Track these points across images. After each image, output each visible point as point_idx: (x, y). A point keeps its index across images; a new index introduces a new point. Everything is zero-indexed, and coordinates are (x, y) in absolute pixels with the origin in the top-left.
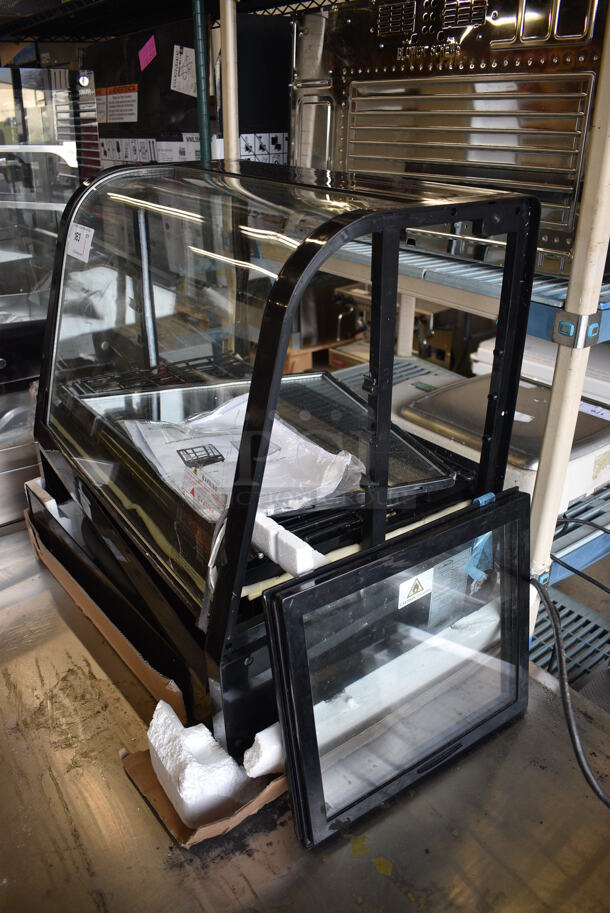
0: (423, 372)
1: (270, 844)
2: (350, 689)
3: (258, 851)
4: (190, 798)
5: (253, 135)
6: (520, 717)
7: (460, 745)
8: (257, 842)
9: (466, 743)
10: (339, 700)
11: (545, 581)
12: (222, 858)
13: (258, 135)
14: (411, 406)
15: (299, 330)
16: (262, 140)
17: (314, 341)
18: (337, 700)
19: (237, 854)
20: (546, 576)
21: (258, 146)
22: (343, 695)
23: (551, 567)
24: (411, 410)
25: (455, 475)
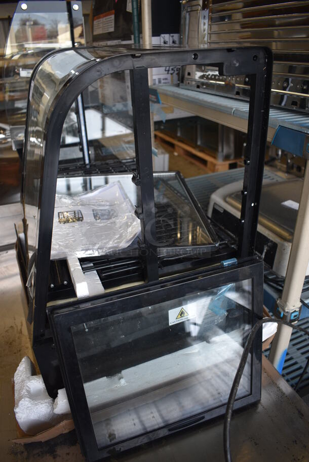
0: (267, 176)
1: (68, 454)
2: (124, 372)
3: (60, 456)
4: (20, 419)
5: (168, 35)
6: (255, 405)
7: (203, 418)
8: (61, 451)
9: (208, 417)
10: (116, 378)
11: (295, 316)
12: (39, 455)
13: (172, 35)
14: (233, 196)
15: (222, 151)
16: (174, 38)
17: (232, 157)
18: (115, 377)
19: (48, 455)
20: (297, 313)
21: (171, 41)
22: (120, 375)
23: (300, 308)
24: (233, 198)
25: (218, 243)
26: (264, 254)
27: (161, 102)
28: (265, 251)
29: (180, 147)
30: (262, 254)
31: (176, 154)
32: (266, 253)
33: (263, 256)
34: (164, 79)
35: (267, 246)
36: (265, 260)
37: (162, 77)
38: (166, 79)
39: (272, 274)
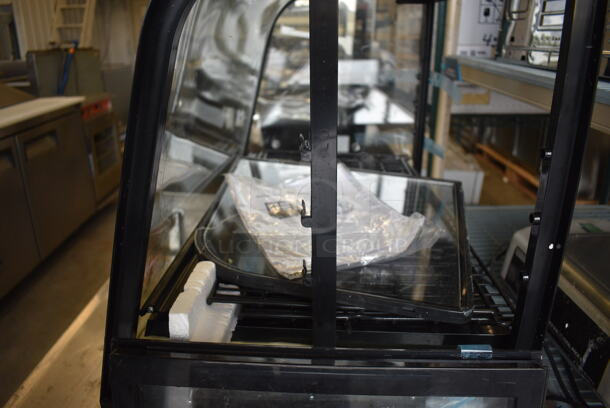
25: (471, 311)
26: (586, 356)
27: (461, 77)
28: (589, 350)
29: (512, 171)
30: (582, 356)
31: (505, 180)
32: (590, 354)
33: (584, 360)
34: (479, 53)
35: (595, 342)
36: (586, 367)
37: (477, 49)
38: (483, 53)
39: (596, 398)
